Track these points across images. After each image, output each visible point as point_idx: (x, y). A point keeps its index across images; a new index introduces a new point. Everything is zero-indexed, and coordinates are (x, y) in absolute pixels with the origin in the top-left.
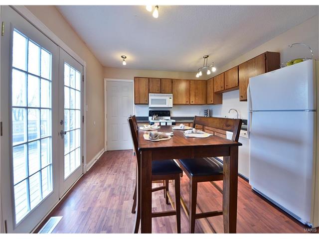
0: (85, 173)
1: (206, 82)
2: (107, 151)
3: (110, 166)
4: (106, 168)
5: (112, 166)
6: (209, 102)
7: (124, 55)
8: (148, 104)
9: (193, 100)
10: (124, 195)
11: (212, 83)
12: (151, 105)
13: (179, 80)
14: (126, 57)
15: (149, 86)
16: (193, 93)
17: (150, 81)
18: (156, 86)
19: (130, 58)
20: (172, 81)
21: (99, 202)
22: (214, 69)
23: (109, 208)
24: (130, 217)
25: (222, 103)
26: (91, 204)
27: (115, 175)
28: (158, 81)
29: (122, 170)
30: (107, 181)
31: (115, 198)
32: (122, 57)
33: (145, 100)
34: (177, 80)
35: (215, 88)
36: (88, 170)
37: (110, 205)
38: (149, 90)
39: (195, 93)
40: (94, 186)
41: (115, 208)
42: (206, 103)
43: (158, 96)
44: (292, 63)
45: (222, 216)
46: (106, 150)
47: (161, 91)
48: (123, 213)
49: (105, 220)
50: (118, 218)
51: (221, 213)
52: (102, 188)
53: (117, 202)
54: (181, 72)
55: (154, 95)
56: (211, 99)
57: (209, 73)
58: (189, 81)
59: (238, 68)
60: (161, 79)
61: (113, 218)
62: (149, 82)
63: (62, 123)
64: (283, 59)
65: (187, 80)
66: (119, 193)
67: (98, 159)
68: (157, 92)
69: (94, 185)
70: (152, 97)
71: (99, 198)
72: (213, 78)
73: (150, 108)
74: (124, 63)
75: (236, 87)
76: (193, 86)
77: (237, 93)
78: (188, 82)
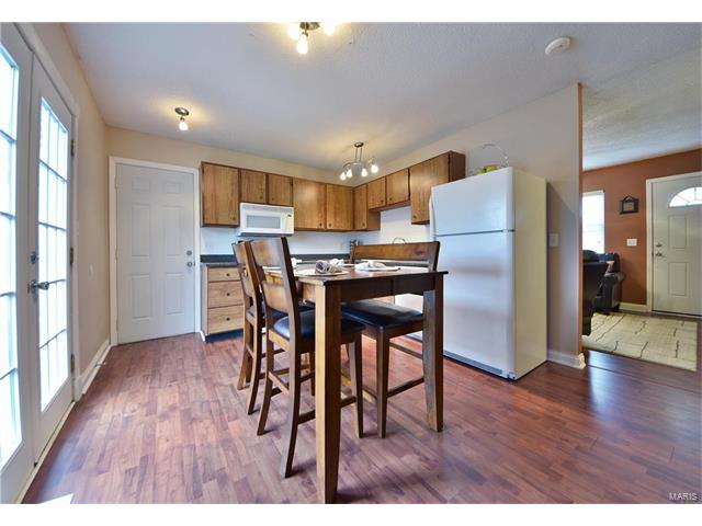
0: (78, 398)
1: (353, 191)
2: (119, 345)
3: (149, 372)
4: (139, 378)
5: (154, 372)
6: (360, 227)
7: (184, 106)
8: (236, 226)
9: (331, 222)
10: (221, 413)
11: (364, 193)
12: (244, 228)
13: (304, 182)
14: (187, 114)
15: (240, 186)
16: (331, 209)
17: (243, 176)
18: (258, 188)
19: (197, 115)
20: (292, 182)
21: (162, 441)
22: (375, 169)
23: (198, 444)
24: (257, 442)
25: (379, 229)
26: (143, 450)
27: (175, 387)
28: (262, 177)
29: (190, 373)
30: (160, 400)
31: (202, 425)
32: (178, 111)
33: (232, 216)
34: (301, 180)
35: (371, 202)
36: (84, 392)
37: (196, 438)
38: (240, 195)
39: (335, 208)
40: (127, 418)
41: (212, 438)
42: (354, 229)
43: (263, 209)
44: (485, 170)
45: (423, 385)
46: (114, 343)
47: (268, 200)
48: (238, 443)
49: (200, 465)
50: (231, 453)
51: (421, 381)
52: (153, 416)
53: (212, 429)
54: (307, 165)
55: (254, 208)
56: (363, 221)
57: (364, 173)
58: (322, 185)
59: (409, 171)
60: (267, 175)
61: (219, 455)
62: (240, 177)
63: (35, 259)
64: (469, 166)
65: (320, 184)
66: (207, 414)
67: (101, 362)
68: (259, 200)
69: (126, 415)
70: (246, 210)
71: (158, 435)
72: (367, 185)
73: (243, 235)
74: (183, 127)
75: (405, 203)
76: (331, 196)
77: (406, 212)
78: (323, 187)
